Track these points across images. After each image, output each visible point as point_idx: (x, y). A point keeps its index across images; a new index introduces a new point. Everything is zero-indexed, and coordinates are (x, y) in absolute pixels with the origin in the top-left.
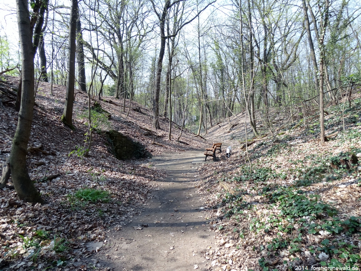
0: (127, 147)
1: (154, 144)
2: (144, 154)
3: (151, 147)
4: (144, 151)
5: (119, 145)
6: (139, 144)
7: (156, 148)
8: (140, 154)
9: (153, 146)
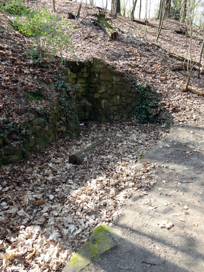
0: (121, 96)
1: (187, 90)
2: (157, 115)
3: (175, 99)
4: (157, 107)
5: (106, 92)
6: (150, 91)
7: (189, 102)
8: (148, 114)
9: (183, 96)
